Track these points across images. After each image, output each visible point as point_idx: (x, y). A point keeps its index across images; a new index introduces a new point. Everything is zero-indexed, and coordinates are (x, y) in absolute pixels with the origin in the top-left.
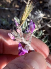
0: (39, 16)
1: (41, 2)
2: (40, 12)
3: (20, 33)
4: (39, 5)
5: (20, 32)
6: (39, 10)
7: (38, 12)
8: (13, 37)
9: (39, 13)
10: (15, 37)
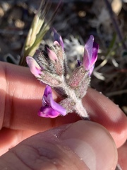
0: (73, 51)
1: (82, 14)
2: (76, 41)
3: (55, 62)
4: (76, 21)
5: (56, 60)
6: (72, 38)
7: (71, 41)
8: (37, 68)
9: (74, 45)
10: (42, 71)
